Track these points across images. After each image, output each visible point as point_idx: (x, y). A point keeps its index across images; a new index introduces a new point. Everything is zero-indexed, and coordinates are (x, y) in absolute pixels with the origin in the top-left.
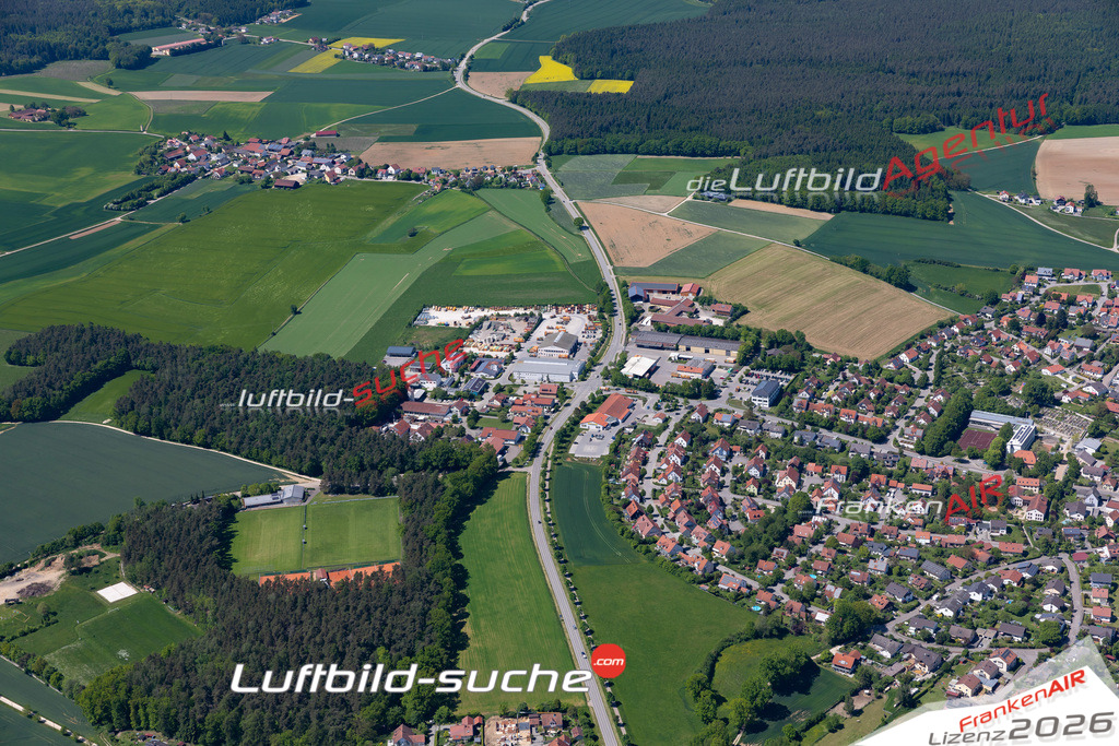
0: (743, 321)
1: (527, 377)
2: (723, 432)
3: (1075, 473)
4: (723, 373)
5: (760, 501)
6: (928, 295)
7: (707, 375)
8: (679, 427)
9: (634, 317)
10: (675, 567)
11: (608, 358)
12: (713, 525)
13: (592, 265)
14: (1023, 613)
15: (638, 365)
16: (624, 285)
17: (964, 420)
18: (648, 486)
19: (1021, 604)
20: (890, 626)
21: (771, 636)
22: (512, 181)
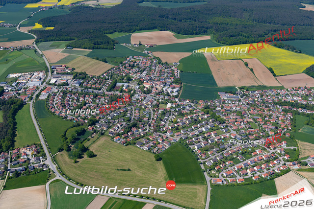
0: (74, 71)
1: (30, 85)
2: (70, 91)
3: (135, 92)
4: (70, 81)
5: (77, 103)
6: (110, 63)
7: (67, 81)
8: (61, 91)
9: (53, 72)
10: (59, 117)
11: (47, 80)
12: (67, 108)
13: (44, 63)
14: (123, 116)
15: (53, 81)
16: (51, 66)
17: (115, 85)
18: (54, 103)
19: (123, 115)
20: (100, 122)
21: (77, 126)
22: (28, 48)
